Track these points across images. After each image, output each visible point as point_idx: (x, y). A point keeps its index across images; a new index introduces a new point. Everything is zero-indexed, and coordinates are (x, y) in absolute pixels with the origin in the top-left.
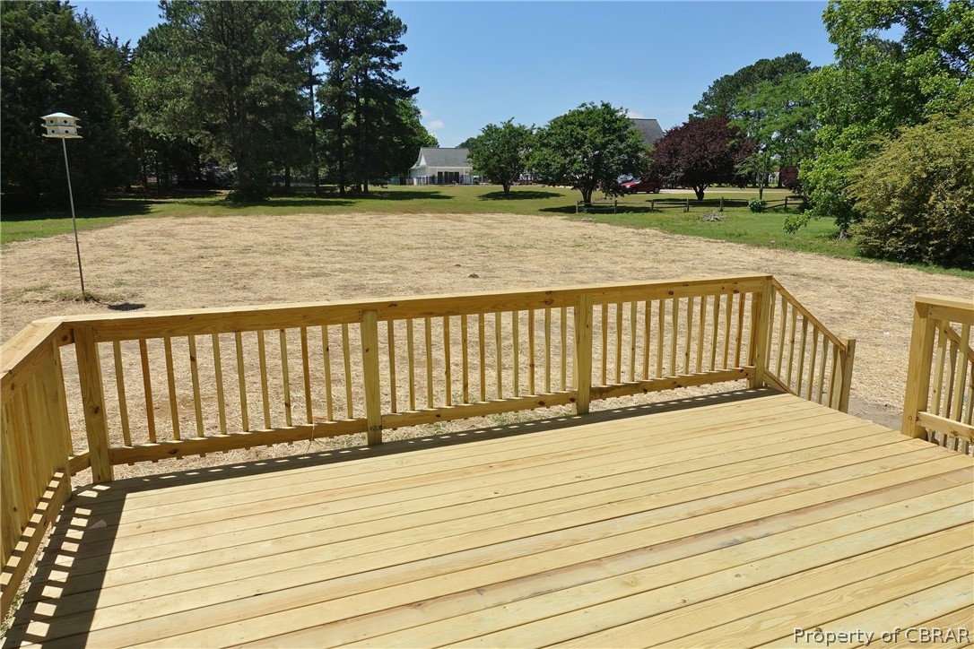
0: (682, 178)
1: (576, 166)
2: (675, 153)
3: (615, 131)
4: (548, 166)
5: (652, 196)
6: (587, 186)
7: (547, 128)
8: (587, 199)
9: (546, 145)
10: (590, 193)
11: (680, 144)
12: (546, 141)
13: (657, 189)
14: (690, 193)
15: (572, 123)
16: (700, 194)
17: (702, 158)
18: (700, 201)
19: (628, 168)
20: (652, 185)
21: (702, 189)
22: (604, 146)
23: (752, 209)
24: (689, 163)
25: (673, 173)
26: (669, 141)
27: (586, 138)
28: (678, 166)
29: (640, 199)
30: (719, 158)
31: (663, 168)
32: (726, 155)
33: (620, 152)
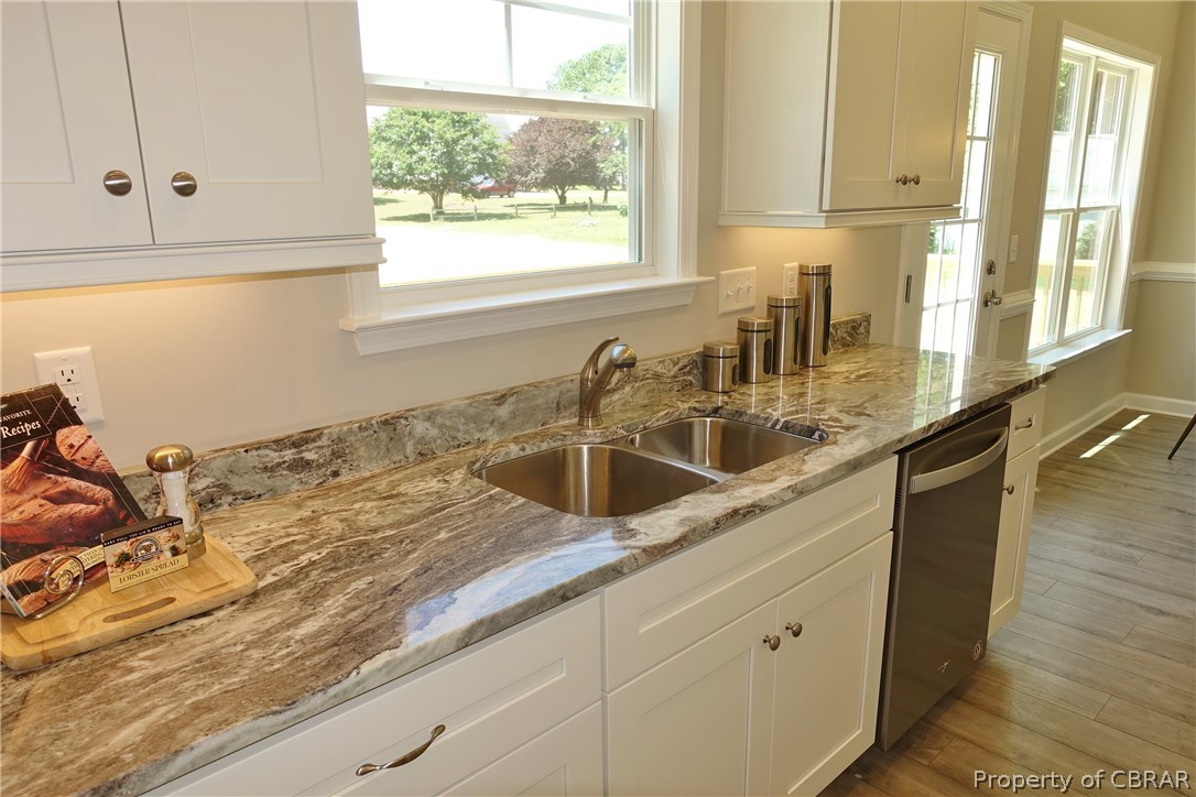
0: (543, 179)
1: (426, 166)
2: (532, 151)
3: (466, 123)
4: (390, 166)
5: (506, 200)
6: (437, 189)
7: (384, 118)
8: (438, 206)
9: (385, 139)
10: (441, 200)
11: (536, 140)
12: (384, 134)
13: (511, 193)
14: (551, 196)
15: (415, 114)
16: (563, 199)
17: (563, 157)
18: (563, 205)
19: (482, 167)
20: (506, 188)
21: (564, 192)
22: (455, 142)
23: (621, 213)
24: (550, 162)
25: (533, 173)
26: (525, 137)
27: (433, 131)
28: (538, 165)
29: (494, 204)
30: (580, 156)
31: (520, 168)
32: (587, 153)
33: (475, 149)
